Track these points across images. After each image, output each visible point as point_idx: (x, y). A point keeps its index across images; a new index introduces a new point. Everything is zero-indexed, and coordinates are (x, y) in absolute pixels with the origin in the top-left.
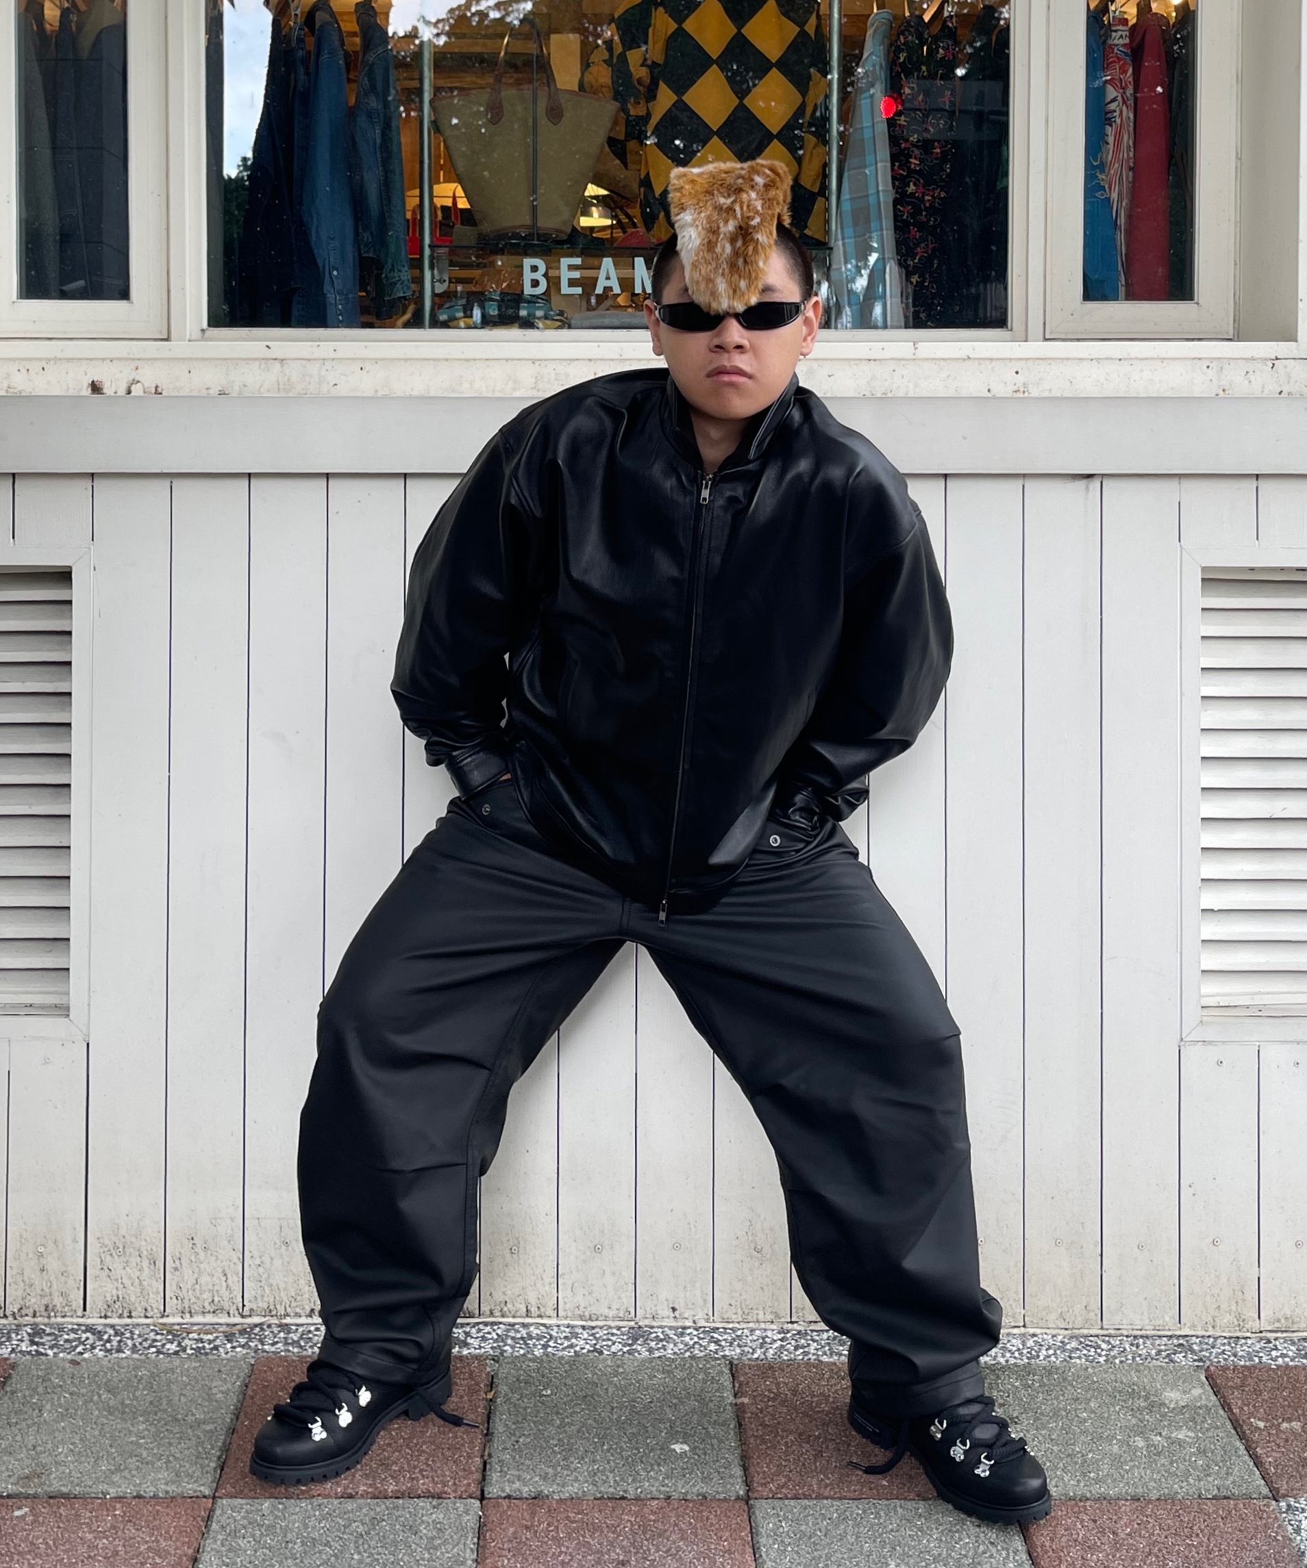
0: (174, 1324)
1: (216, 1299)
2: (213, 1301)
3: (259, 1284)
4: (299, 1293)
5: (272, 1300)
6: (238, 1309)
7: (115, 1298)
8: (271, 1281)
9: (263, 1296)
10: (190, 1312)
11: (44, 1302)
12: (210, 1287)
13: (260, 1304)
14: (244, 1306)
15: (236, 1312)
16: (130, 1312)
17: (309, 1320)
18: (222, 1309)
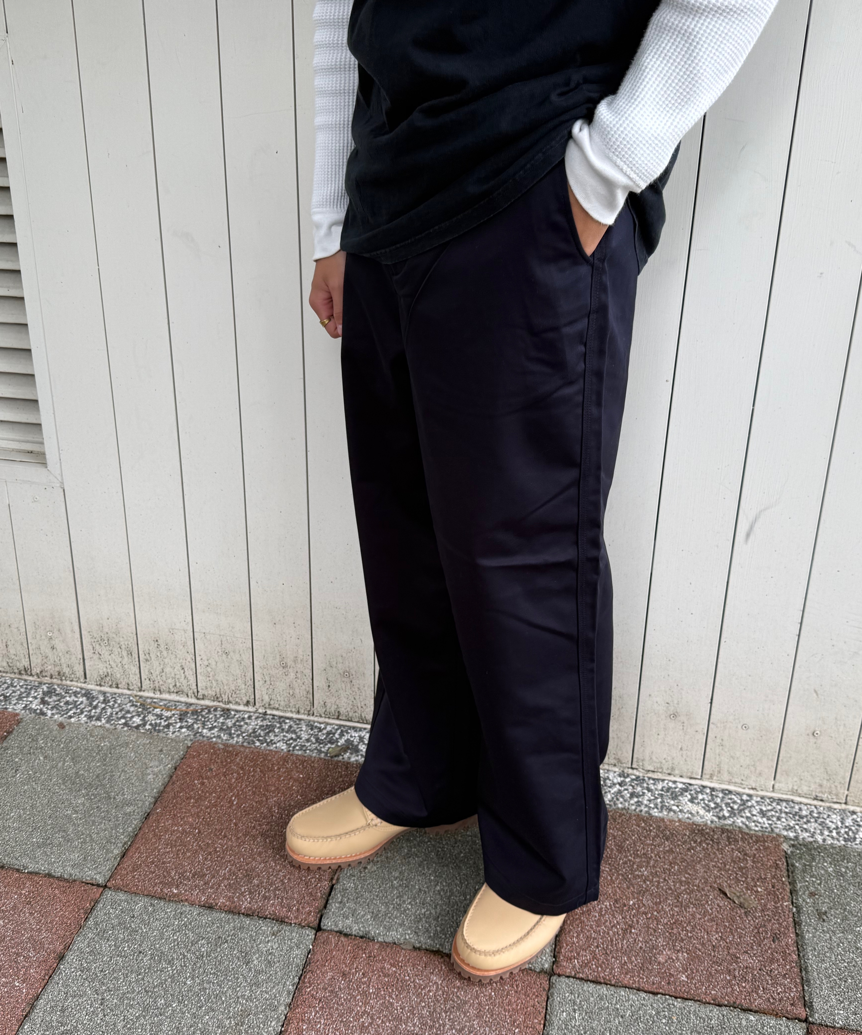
0: (148, 698)
1: (178, 684)
2: (175, 685)
3: (208, 679)
4: (238, 688)
5: (218, 691)
6: (194, 693)
7: (106, 674)
8: (216, 677)
9: (211, 687)
10: (160, 690)
11: (57, 669)
12: (173, 675)
13: (210, 692)
14: (198, 692)
15: (193, 696)
16: (117, 685)
17: (246, 708)
18: (183, 692)
